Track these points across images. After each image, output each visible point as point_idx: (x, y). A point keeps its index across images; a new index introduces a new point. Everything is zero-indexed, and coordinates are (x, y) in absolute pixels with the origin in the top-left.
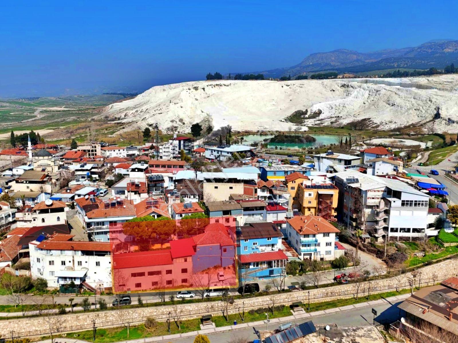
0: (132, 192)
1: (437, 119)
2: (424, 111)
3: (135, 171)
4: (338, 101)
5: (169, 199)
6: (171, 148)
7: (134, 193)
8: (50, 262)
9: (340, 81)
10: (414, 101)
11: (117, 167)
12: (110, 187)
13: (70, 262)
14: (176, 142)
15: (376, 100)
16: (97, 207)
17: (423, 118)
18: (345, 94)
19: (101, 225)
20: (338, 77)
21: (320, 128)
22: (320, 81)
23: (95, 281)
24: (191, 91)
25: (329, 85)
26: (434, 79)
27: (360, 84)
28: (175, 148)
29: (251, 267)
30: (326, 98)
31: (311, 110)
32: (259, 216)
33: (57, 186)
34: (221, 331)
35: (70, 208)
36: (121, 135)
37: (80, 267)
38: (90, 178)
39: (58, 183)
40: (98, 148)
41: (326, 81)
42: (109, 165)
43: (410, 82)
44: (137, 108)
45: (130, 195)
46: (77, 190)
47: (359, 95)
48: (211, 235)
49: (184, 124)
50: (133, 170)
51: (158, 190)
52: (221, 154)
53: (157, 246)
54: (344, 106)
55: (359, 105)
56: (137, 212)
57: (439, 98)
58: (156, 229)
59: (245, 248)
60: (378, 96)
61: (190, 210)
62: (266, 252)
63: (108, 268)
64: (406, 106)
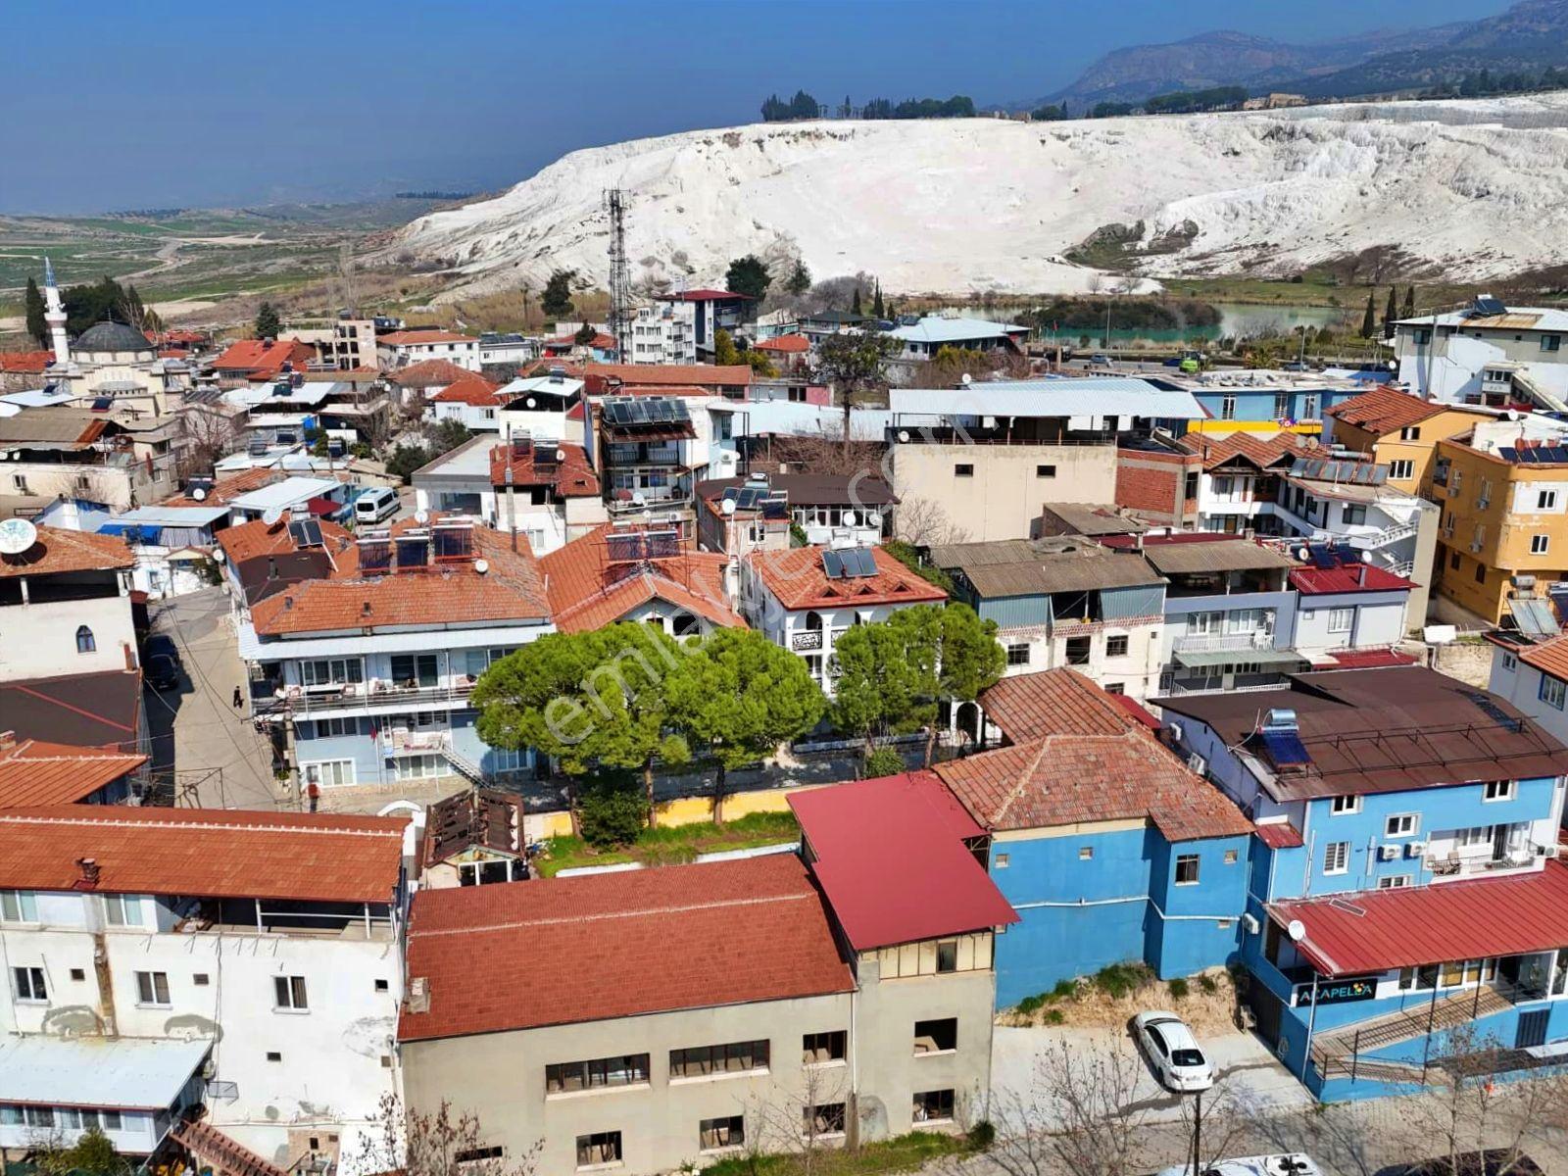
0: (518, 489)
3: (527, 408)
4: (1258, 191)
5: (730, 525)
6: (665, 332)
7: (527, 497)
9: (1259, 119)
11: (441, 398)
12: (407, 482)
13: (78, 975)
14: (686, 311)
15: (1411, 179)
16: (322, 568)
18: (1281, 164)
19: (338, 676)
20: (1247, 105)
21: (1207, 281)
22: (1183, 121)
23: (272, 1112)
24: (714, 149)
25: (1217, 132)
27: (1337, 125)
28: (684, 330)
29: (1387, 989)
30: (1210, 182)
31: (1158, 223)
32: (1247, 627)
33: (162, 477)
35: (202, 578)
36: (457, 306)
37: (154, 1017)
38: (315, 440)
39: (164, 462)
40: (366, 338)
41: (1203, 120)
42: (407, 394)
43: (1541, 109)
44: (513, 224)
45: (511, 510)
46: (247, 490)
47: (1337, 163)
48: (1080, 759)
49: (691, 271)
50: (519, 404)
51: (655, 485)
53: (686, 812)
54: (1282, 207)
55: (1343, 199)
56: (556, 598)
58: (692, 714)
59: (1335, 853)
60: (1416, 166)
61: (866, 591)
62: (1465, 874)
63: (367, 1022)
64: (1537, 194)
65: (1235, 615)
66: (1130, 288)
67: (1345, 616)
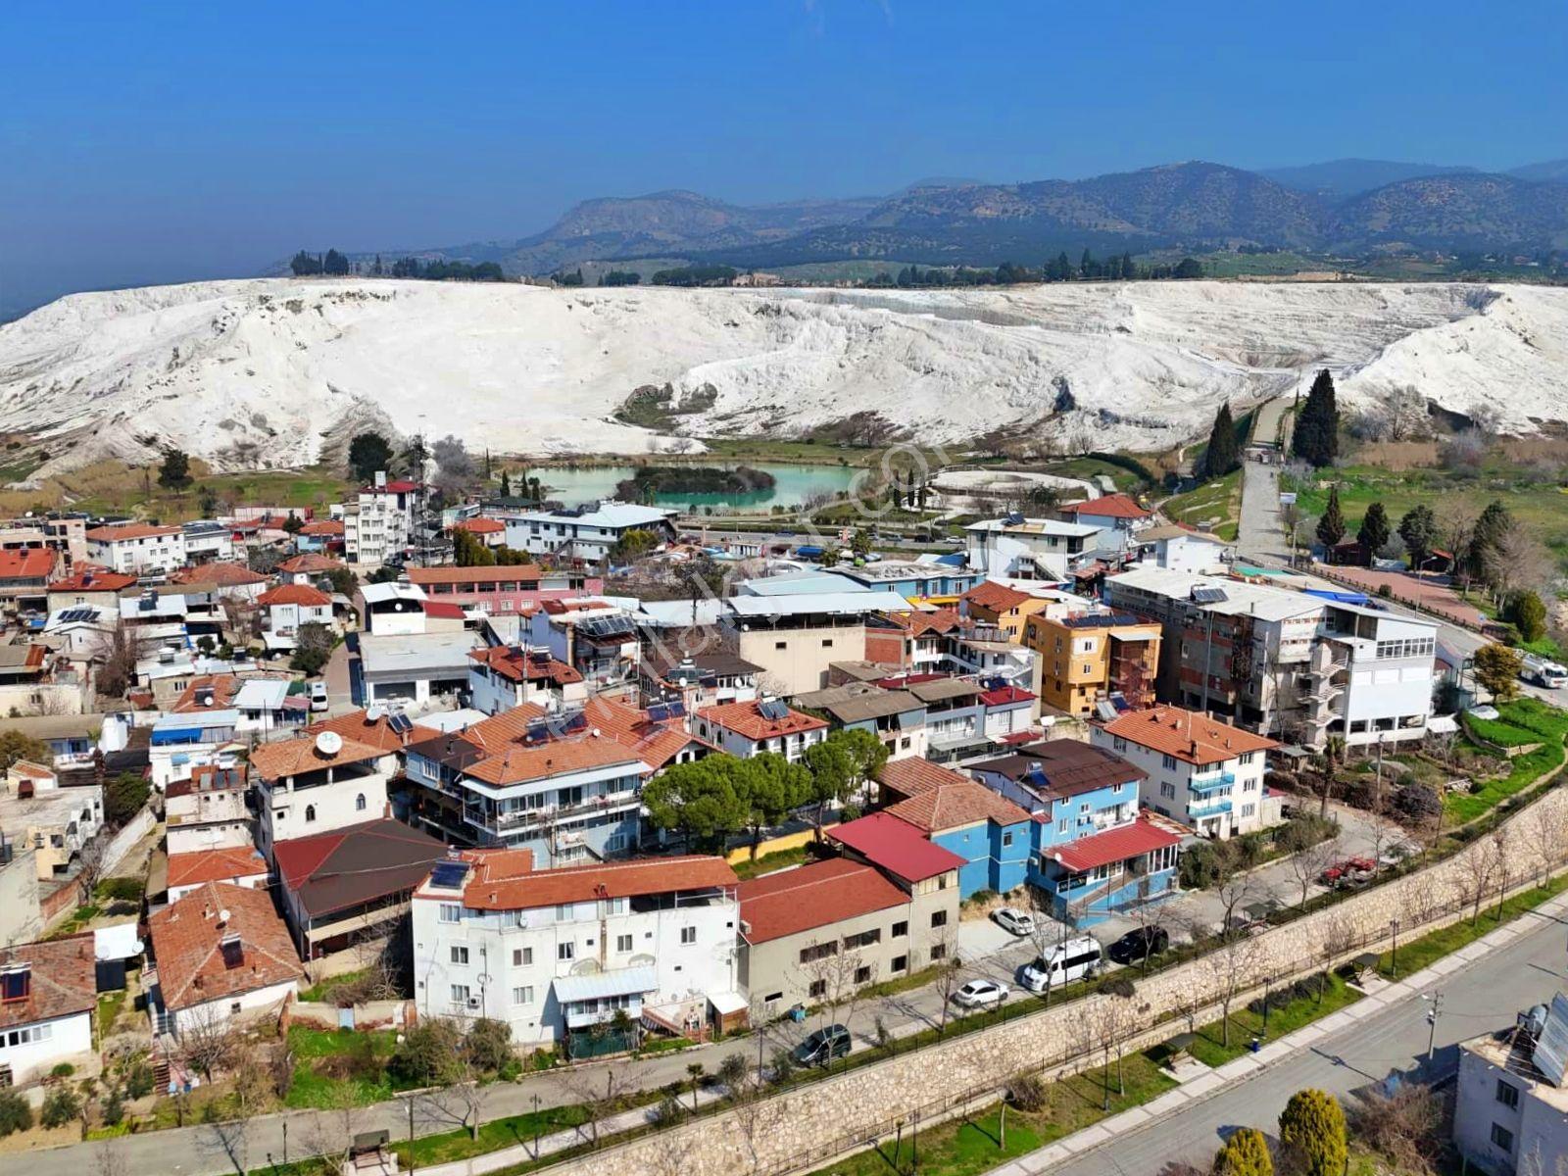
0: (531, 681)
1: (1068, 410)
2: (1023, 390)
3: (395, 611)
4: (761, 360)
7: (534, 686)
8: (517, 953)
9: (749, 296)
10: (987, 360)
11: (274, 600)
12: (312, 674)
13: (590, 942)
14: (392, 501)
15: (875, 356)
17: (1026, 410)
18: (773, 336)
19: (532, 804)
20: (735, 282)
21: (740, 442)
22: (687, 294)
23: (674, 997)
24: (277, 315)
25: (717, 305)
26: (1024, 295)
27: (812, 306)
30: (719, 349)
31: (683, 385)
32: (963, 726)
33: (93, 688)
34: (1242, 1078)
36: (58, 481)
37: (626, 955)
39: (92, 675)
40: (77, 535)
41: (707, 294)
43: (961, 304)
45: (526, 695)
47: (817, 339)
48: (955, 795)
49: (273, 434)
51: (603, 670)
52: (575, 535)
54: (782, 375)
55: (827, 370)
57: (1056, 352)
59: (1063, 824)
60: (876, 345)
61: (791, 726)
62: (1109, 828)
63: (722, 944)
64: (967, 373)
65: (955, 721)
66: (683, 449)
67: (1006, 715)
